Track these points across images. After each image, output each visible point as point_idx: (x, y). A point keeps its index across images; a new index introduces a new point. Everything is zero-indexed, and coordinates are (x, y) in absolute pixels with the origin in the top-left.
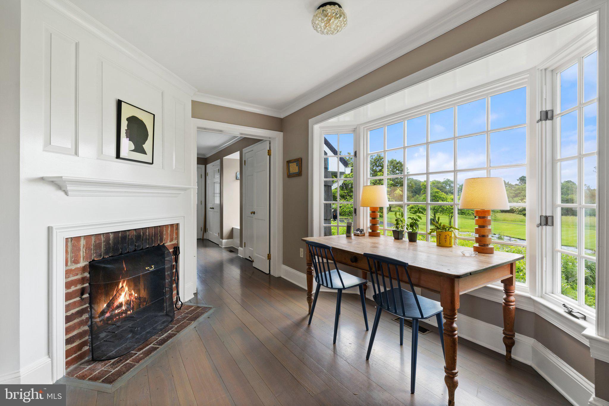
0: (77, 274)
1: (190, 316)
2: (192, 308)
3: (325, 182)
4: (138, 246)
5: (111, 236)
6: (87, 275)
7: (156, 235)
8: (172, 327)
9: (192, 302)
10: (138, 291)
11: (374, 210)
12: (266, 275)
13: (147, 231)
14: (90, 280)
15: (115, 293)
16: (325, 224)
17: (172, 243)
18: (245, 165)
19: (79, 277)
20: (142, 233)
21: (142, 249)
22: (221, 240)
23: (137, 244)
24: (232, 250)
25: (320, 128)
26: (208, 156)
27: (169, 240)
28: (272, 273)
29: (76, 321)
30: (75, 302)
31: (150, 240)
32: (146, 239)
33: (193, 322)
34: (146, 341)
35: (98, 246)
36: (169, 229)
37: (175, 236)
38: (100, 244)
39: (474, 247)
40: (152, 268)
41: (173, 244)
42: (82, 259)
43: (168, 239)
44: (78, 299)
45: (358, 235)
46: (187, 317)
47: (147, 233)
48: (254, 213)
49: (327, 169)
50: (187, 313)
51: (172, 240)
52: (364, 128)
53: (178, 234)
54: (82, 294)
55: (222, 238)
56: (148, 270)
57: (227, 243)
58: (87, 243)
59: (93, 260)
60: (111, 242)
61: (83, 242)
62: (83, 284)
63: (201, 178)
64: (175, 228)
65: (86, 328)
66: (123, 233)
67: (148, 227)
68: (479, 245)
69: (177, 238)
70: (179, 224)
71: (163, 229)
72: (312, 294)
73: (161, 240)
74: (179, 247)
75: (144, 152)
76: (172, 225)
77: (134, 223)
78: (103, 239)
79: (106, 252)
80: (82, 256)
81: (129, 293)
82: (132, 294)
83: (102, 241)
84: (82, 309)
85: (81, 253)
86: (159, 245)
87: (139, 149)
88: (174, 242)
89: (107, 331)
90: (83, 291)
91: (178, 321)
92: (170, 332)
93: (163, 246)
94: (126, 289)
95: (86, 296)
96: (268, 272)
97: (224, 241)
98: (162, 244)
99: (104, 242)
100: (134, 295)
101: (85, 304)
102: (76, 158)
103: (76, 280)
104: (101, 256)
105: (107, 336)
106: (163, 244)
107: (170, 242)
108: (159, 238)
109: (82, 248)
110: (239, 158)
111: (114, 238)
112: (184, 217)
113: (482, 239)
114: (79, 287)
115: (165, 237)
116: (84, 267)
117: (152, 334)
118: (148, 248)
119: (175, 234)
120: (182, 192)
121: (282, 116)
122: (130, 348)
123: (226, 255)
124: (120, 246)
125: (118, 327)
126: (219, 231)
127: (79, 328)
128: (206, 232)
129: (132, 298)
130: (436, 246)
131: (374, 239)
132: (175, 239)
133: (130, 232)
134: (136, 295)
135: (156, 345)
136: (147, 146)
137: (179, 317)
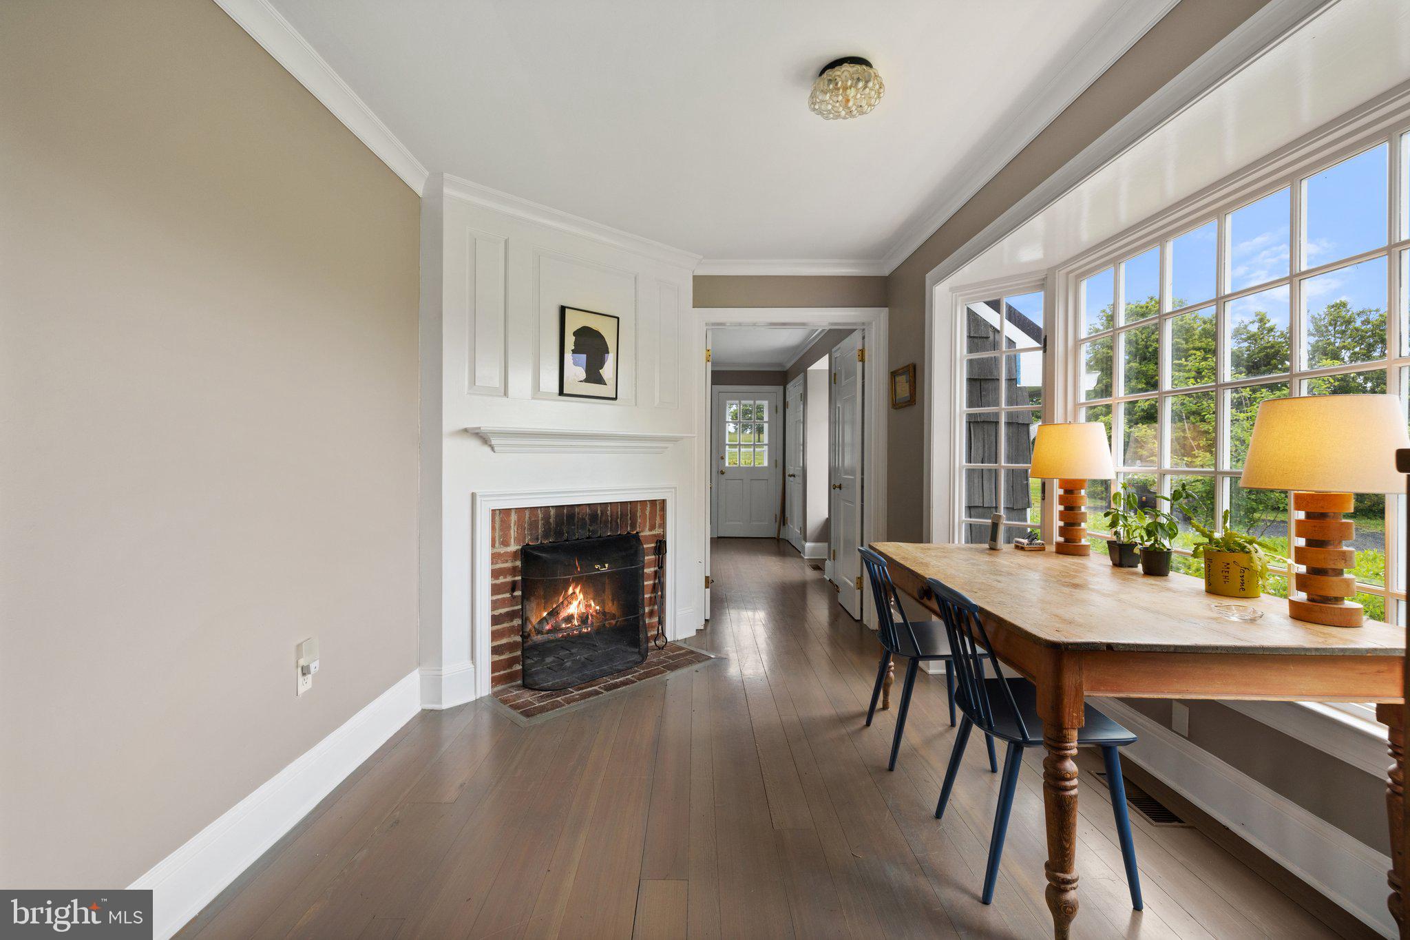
0: (507, 561)
1: (671, 662)
2: (681, 652)
4: (594, 532)
5: (552, 512)
6: (518, 563)
7: (624, 515)
8: (636, 671)
9: (687, 643)
10: (601, 602)
11: (1069, 487)
13: (609, 509)
14: (524, 571)
15: (561, 600)
17: (654, 532)
18: (835, 383)
19: (509, 565)
20: (599, 512)
21: (600, 537)
22: (803, 542)
23: (591, 529)
24: (818, 566)
25: (953, 290)
26: (789, 365)
27: (648, 527)
28: (865, 621)
29: (506, 625)
30: (504, 599)
31: (614, 523)
32: (606, 522)
33: (668, 672)
34: (592, 680)
35: (533, 525)
36: (648, 509)
37: (658, 521)
38: (536, 522)
39: (1293, 604)
40: (605, 567)
41: (655, 535)
42: (512, 540)
43: (645, 526)
44: (508, 595)
45: (1022, 549)
46: (666, 662)
47: (609, 513)
48: (840, 487)
49: (1014, 382)
50: (669, 657)
51: (652, 528)
52: (1068, 273)
53: (663, 518)
54: (513, 590)
55: (805, 540)
56: (598, 570)
57: (814, 548)
58: (519, 519)
59: (528, 545)
60: (551, 520)
61: (514, 517)
62: (515, 576)
64: (658, 507)
65: (518, 639)
66: (570, 509)
67: (610, 503)
69: (663, 525)
70: (666, 500)
71: (636, 507)
73: (633, 526)
74: (665, 542)
75: (600, 380)
76: (653, 502)
77: (585, 494)
78: (540, 516)
79: (546, 535)
80: (513, 537)
81: (586, 603)
82: (590, 605)
83: (540, 518)
84: (513, 611)
85: (512, 532)
86: (628, 533)
87: (594, 376)
88: (657, 531)
89: (556, 656)
90: (514, 586)
91: (650, 665)
92: (629, 676)
93: (637, 537)
94: (581, 597)
95: (518, 593)
96: (857, 617)
97: (808, 545)
98: (635, 532)
99: (542, 519)
100: (595, 607)
101: (517, 605)
102: (505, 399)
103: (504, 568)
104: (537, 539)
105: (554, 662)
106: (637, 533)
107: (650, 530)
108: (629, 522)
109: (512, 525)
110: (828, 368)
111: (557, 516)
112: (675, 488)
114: (509, 579)
115: (639, 520)
116: (516, 552)
117: (604, 674)
118: (609, 536)
119: (658, 518)
120: (670, 445)
121: (886, 271)
122: (570, 684)
123: (810, 574)
124: (565, 529)
125: (572, 654)
126: (801, 524)
127: (509, 636)
128: (784, 525)
129: (590, 611)
130: (1204, 593)
132: (659, 527)
133: (582, 507)
134: (598, 608)
135: (602, 688)
137: (655, 660)
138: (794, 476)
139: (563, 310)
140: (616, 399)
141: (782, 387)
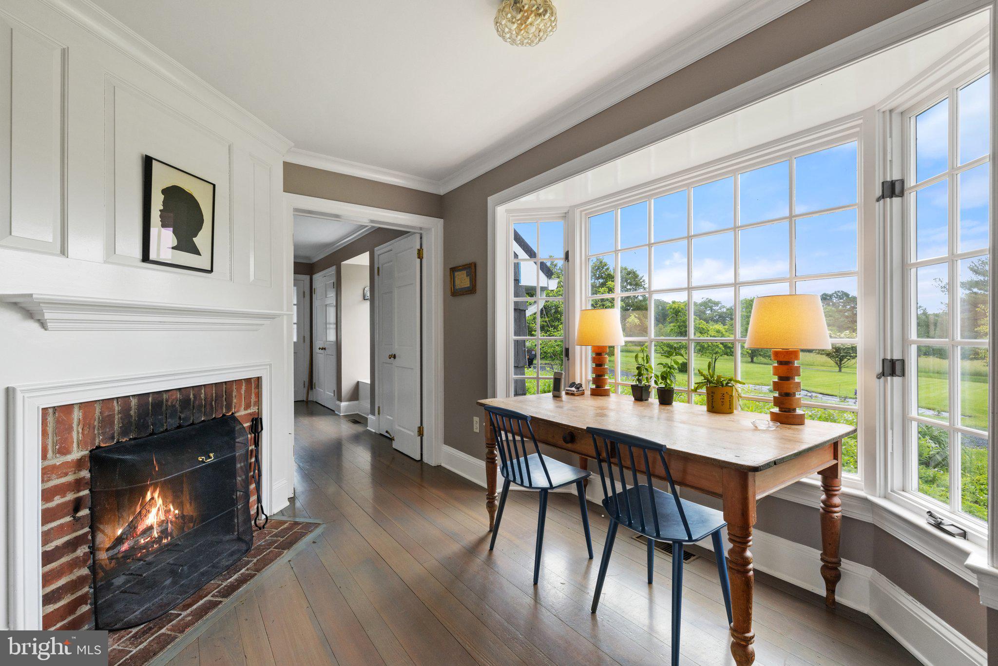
0: (66, 474)
1: (282, 540)
2: (285, 526)
3: (516, 303)
4: (185, 419)
5: (134, 402)
6: (85, 474)
7: (218, 397)
8: (248, 563)
9: (285, 514)
10: (179, 505)
11: (599, 351)
12: (415, 463)
13: (203, 392)
14: (91, 484)
15: (138, 510)
16: (515, 374)
17: (249, 411)
18: (378, 275)
19: (70, 478)
20: (192, 396)
21: (193, 424)
22: (338, 402)
23: (182, 416)
24: (357, 419)
25: (507, 211)
26: (315, 260)
27: (243, 406)
28: (425, 460)
29: (64, 560)
30: (61, 526)
31: (208, 407)
32: (200, 406)
33: (285, 551)
34: (198, 591)
35: (106, 421)
36: (243, 387)
37: (253, 399)
38: (111, 417)
39: (772, 413)
40: (211, 458)
41: (250, 414)
42: (75, 445)
43: (240, 406)
44: (68, 519)
45: (573, 394)
46: (276, 542)
47: (203, 396)
48: (395, 357)
49: (517, 282)
50: (276, 535)
51: (247, 407)
52: (581, 211)
53: (259, 395)
54: (77, 509)
55: (340, 399)
56: (203, 462)
57: (348, 406)
58: (85, 416)
59: (98, 447)
60: (132, 413)
61: (77, 415)
62: (79, 491)
63: (304, 297)
64: (253, 385)
65: (85, 571)
66: (156, 396)
67: (204, 385)
68: (779, 411)
69: (259, 402)
70: (261, 377)
71: (232, 387)
72: (496, 497)
73: (229, 407)
74: (261, 419)
75: (195, 251)
76: (248, 381)
77: (176, 377)
78: (116, 409)
79: (124, 431)
80: (75, 441)
81: (166, 509)
82: (170, 510)
83: (116, 412)
84: (76, 538)
85: (75, 434)
86: (224, 415)
87: (186, 244)
88: (253, 409)
89: (127, 573)
90: (77, 505)
91: (260, 550)
92: (243, 571)
93: (233, 417)
94: (160, 502)
95: (84, 512)
96: (418, 458)
97: (343, 404)
98: (230, 413)
99: (119, 413)
100: (174, 512)
101: (83, 528)
102: (62, 260)
103: (63, 484)
104: (113, 438)
105: (128, 581)
106: (233, 413)
107: (246, 409)
108: (225, 403)
109: (75, 425)
110: (368, 264)
111: (139, 406)
112: (270, 365)
113: (786, 399)
114: (70, 497)
115: (235, 401)
116: (81, 459)
117: (209, 576)
118: (203, 421)
119: (253, 396)
120: (267, 322)
121: (442, 191)
122: (169, 604)
123: (346, 429)
124: (150, 420)
125: (149, 564)
126: (334, 387)
127: (71, 572)
128: (312, 389)
129: (170, 517)
130: (706, 413)
131: (600, 401)
132: (254, 405)
133: (170, 393)
134: (177, 512)
135: (217, 596)
136: (201, 240)
137: (262, 542)
138: (325, 349)
139: (148, 162)
140: (211, 271)
141: (308, 277)
